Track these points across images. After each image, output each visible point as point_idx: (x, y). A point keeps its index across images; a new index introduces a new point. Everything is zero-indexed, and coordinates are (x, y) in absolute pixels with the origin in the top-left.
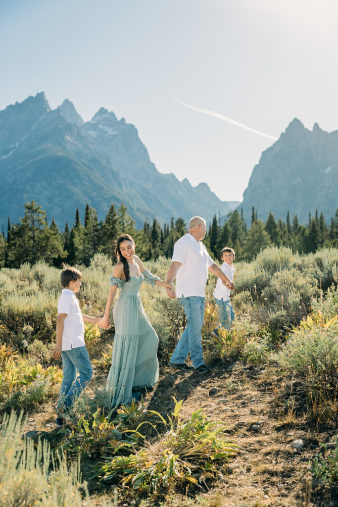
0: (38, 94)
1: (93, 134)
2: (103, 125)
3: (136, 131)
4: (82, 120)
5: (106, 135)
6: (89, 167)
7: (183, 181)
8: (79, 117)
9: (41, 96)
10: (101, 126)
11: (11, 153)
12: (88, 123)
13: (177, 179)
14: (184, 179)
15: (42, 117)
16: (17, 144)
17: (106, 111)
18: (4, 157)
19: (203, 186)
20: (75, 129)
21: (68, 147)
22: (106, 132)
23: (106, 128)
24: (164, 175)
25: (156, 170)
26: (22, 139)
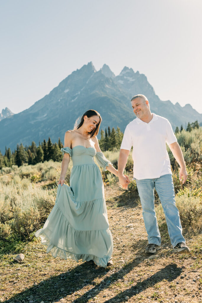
0: (89, 63)
1: (121, 82)
2: (126, 76)
3: (146, 78)
4: (114, 75)
5: (129, 82)
6: (120, 102)
7: (176, 104)
8: (112, 73)
9: (90, 64)
10: (125, 77)
11: (76, 98)
12: (118, 77)
13: (172, 103)
14: (176, 103)
15: (92, 76)
16: (79, 93)
17: (128, 68)
18: (73, 101)
19: (188, 106)
20: (111, 81)
21: (107, 92)
22: (128, 80)
23: (129, 78)
24: (164, 102)
25: (159, 99)
26: (82, 90)
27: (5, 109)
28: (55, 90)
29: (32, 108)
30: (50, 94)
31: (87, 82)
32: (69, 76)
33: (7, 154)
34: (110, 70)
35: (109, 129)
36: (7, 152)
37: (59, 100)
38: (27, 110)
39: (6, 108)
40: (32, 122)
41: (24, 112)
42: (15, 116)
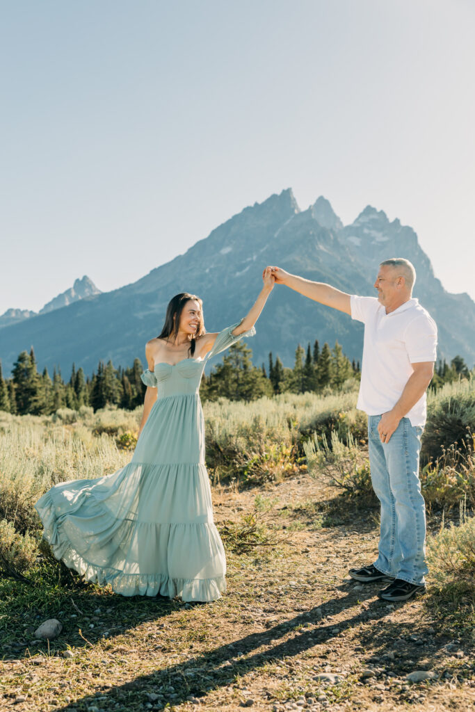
0: (284, 191)
1: (356, 241)
2: (369, 228)
3: (415, 236)
4: (341, 223)
5: (373, 243)
8: (336, 219)
9: (287, 194)
10: (366, 231)
11: (247, 269)
12: (349, 227)
13: (472, 301)
15: (288, 222)
16: (255, 258)
17: (374, 210)
18: (238, 274)
20: (332, 236)
21: (321, 260)
22: (373, 239)
23: (374, 233)
24: (454, 295)
25: (441, 288)
26: (262, 251)
27: (81, 279)
28: (201, 248)
29: (144, 281)
30: (186, 254)
31: (276, 236)
32: (235, 217)
33: (73, 382)
34: (331, 210)
35: (316, 346)
36: (75, 376)
37: (207, 271)
38: (130, 285)
39: (85, 278)
40: (140, 315)
41: (124, 289)
42: (104, 297)
